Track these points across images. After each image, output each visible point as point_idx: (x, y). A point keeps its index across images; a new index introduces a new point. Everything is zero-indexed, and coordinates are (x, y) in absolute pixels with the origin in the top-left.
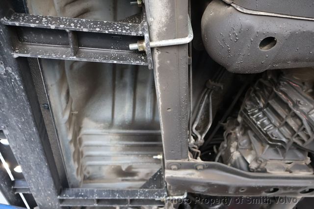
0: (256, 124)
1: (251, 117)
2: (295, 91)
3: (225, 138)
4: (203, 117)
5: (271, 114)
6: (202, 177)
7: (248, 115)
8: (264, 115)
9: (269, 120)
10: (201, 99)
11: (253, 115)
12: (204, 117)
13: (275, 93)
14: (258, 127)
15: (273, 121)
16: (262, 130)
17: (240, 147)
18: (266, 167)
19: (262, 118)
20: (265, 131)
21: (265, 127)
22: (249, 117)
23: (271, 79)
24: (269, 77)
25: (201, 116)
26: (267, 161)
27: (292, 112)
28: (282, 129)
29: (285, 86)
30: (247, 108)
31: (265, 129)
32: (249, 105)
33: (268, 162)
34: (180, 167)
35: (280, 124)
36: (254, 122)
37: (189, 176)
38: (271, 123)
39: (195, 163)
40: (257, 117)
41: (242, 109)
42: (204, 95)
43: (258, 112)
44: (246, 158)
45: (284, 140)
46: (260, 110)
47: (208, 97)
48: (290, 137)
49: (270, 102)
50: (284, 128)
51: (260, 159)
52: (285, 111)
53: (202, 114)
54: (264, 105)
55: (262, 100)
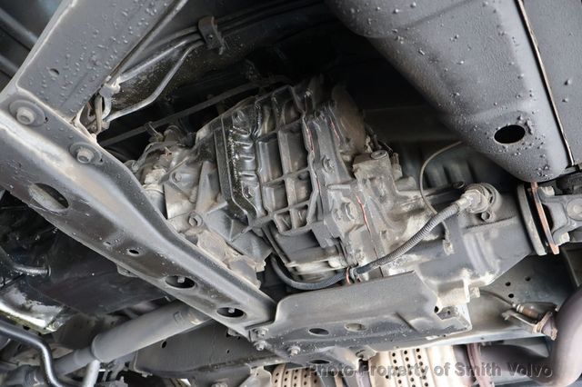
0: (230, 156)
1: (230, 139)
2: (330, 142)
3: (145, 154)
4: (144, 78)
5: (265, 157)
6: (73, 178)
7: (227, 134)
8: (255, 150)
9: (256, 163)
10: (168, 40)
11: (235, 138)
12: (145, 81)
13: (301, 125)
14: (231, 163)
15: (261, 170)
16: (235, 172)
17: (171, 180)
18: (199, 236)
19: (247, 154)
20: (239, 177)
21: (241, 171)
22: (227, 138)
23: (309, 99)
24: (308, 94)
25: (141, 74)
26: (207, 229)
27: (307, 169)
28: (266, 189)
29: (322, 124)
30: (235, 121)
31: (240, 173)
32: (242, 118)
33: (206, 231)
34: (40, 125)
35: (268, 180)
36: (230, 151)
37: (45, 157)
38: (256, 171)
39: (81, 139)
40: (241, 146)
41: (223, 116)
42: (180, 39)
43: (246, 140)
44: (167, 205)
45: (258, 209)
46: (252, 138)
47: (183, 49)
48: (270, 209)
49: (280, 134)
50: (270, 190)
51: (197, 218)
52: (293, 164)
53: (147, 73)
54: (263, 135)
55: (266, 124)
